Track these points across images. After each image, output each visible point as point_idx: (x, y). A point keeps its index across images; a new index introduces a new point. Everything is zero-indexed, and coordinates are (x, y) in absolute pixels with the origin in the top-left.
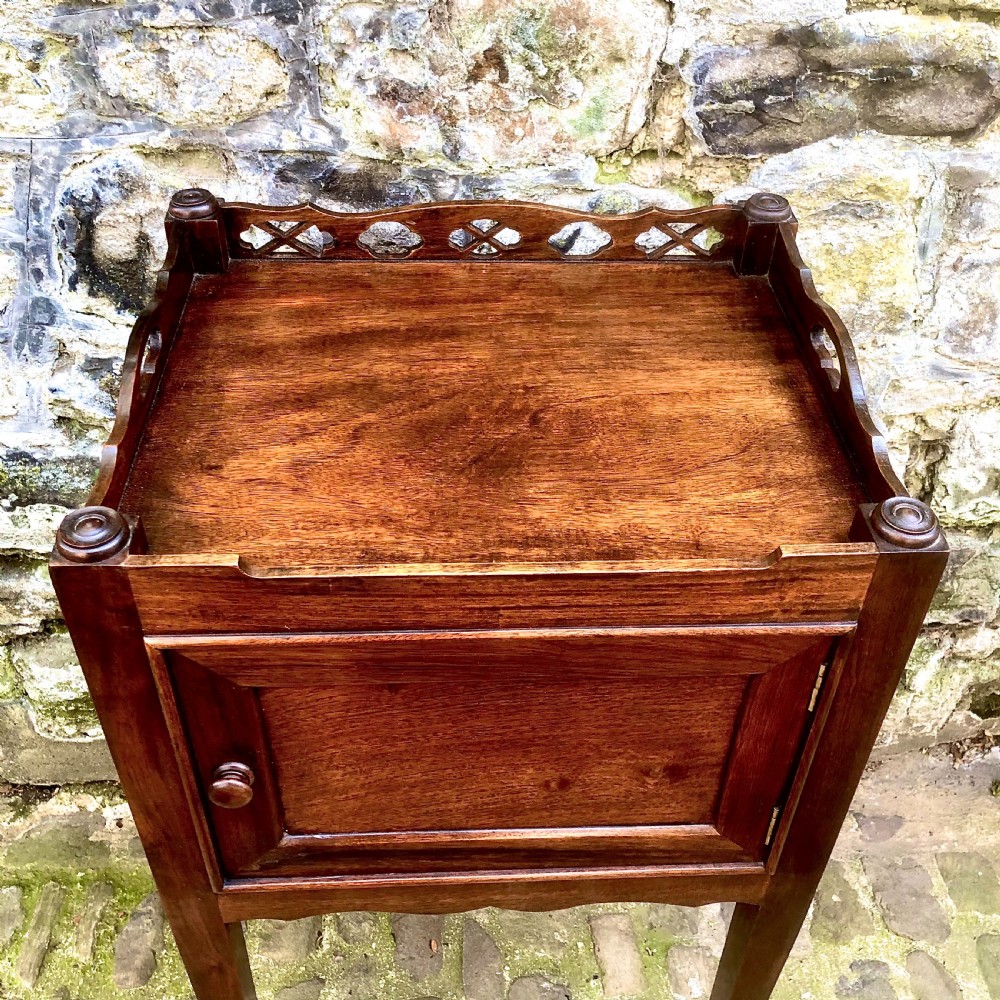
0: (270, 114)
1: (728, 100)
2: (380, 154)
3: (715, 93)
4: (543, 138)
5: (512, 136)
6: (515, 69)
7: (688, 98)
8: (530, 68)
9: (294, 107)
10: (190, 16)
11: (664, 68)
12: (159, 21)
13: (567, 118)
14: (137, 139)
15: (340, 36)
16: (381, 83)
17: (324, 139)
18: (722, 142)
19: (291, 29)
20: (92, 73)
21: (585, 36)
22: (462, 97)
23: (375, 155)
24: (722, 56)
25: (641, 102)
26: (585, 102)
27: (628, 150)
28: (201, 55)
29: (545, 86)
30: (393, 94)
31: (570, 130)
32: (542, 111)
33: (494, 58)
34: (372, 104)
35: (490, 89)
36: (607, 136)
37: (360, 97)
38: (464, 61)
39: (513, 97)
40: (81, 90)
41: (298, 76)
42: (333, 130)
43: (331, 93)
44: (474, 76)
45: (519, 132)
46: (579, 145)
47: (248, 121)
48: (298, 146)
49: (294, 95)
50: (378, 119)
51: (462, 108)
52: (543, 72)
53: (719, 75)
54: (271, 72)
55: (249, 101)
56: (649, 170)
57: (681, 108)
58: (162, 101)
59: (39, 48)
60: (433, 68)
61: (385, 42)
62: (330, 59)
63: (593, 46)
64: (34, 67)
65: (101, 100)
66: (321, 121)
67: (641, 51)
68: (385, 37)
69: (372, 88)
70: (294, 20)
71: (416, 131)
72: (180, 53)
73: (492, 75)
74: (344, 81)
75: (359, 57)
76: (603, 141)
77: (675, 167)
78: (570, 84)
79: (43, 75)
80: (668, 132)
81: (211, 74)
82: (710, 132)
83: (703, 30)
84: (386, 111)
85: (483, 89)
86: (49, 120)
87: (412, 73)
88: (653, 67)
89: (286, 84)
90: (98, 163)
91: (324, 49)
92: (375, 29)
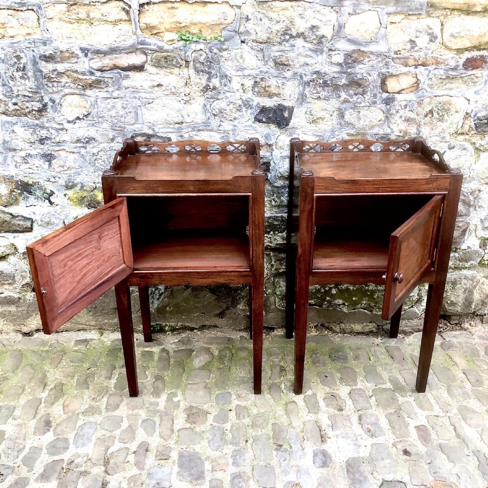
0: (378, 125)
1: (482, 120)
2: (401, 134)
3: (479, 119)
4: (440, 129)
5: (432, 129)
6: (435, 115)
7: (472, 120)
8: (438, 114)
9: (384, 124)
10: (367, 104)
11: (467, 114)
12: (361, 105)
13: (444, 125)
14: (348, 132)
15: (399, 108)
16: (405, 117)
17: (389, 131)
18: (480, 130)
19: (388, 107)
20: (343, 117)
21: (451, 107)
22: (423, 121)
23: (400, 134)
24: (480, 111)
25: (462, 121)
26: (449, 121)
27: (456, 133)
28: (368, 112)
29: (441, 118)
30: (407, 120)
31: (446, 128)
32: (439, 124)
33: (431, 112)
34: (402, 123)
35: (429, 118)
36: (453, 129)
37: (399, 121)
38: (424, 112)
39: (434, 120)
40: (339, 120)
41: (387, 117)
42: (392, 129)
43: (393, 121)
44: (426, 116)
45: (434, 128)
46: (447, 131)
47: (373, 127)
48: (383, 133)
49: (385, 121)
50: (403, 126)
51: (422, 123)
52: (441, 114)
53: (479, 115)
54: (381, 116)
55: (375, 122)
56: (461, 137)
57: (471, 122)
58: (356, 123)
59: (333, 112)
60: (417, 114)
61: (408, 109)
62: (395, 113)
63: (452, 109)
64: (331, 116)
65: (343, 123)
66: (389, 127)
67: (462, 110)
68: (408, 108)
69: (403, 119)
70: (389, 105)
71: (411, 128)
72: (363, 112)
73: (430, 116)
74: (397, 117)
75: (401, 112)
76: (452, 131)
77: (467, 137)
78: (446, 117)
79: (332, 117)
80: (467, 128)
81: (368, 116)
82: (477, 127)
83: (476, 105)
84: (406, 124)
85: (428, 119)
86: (330, 127)
87: (412, 115)
88: (465, 114)
89: (383, 119)
90: (338, 137)
91: (394, 111)
92: (406, 106)
